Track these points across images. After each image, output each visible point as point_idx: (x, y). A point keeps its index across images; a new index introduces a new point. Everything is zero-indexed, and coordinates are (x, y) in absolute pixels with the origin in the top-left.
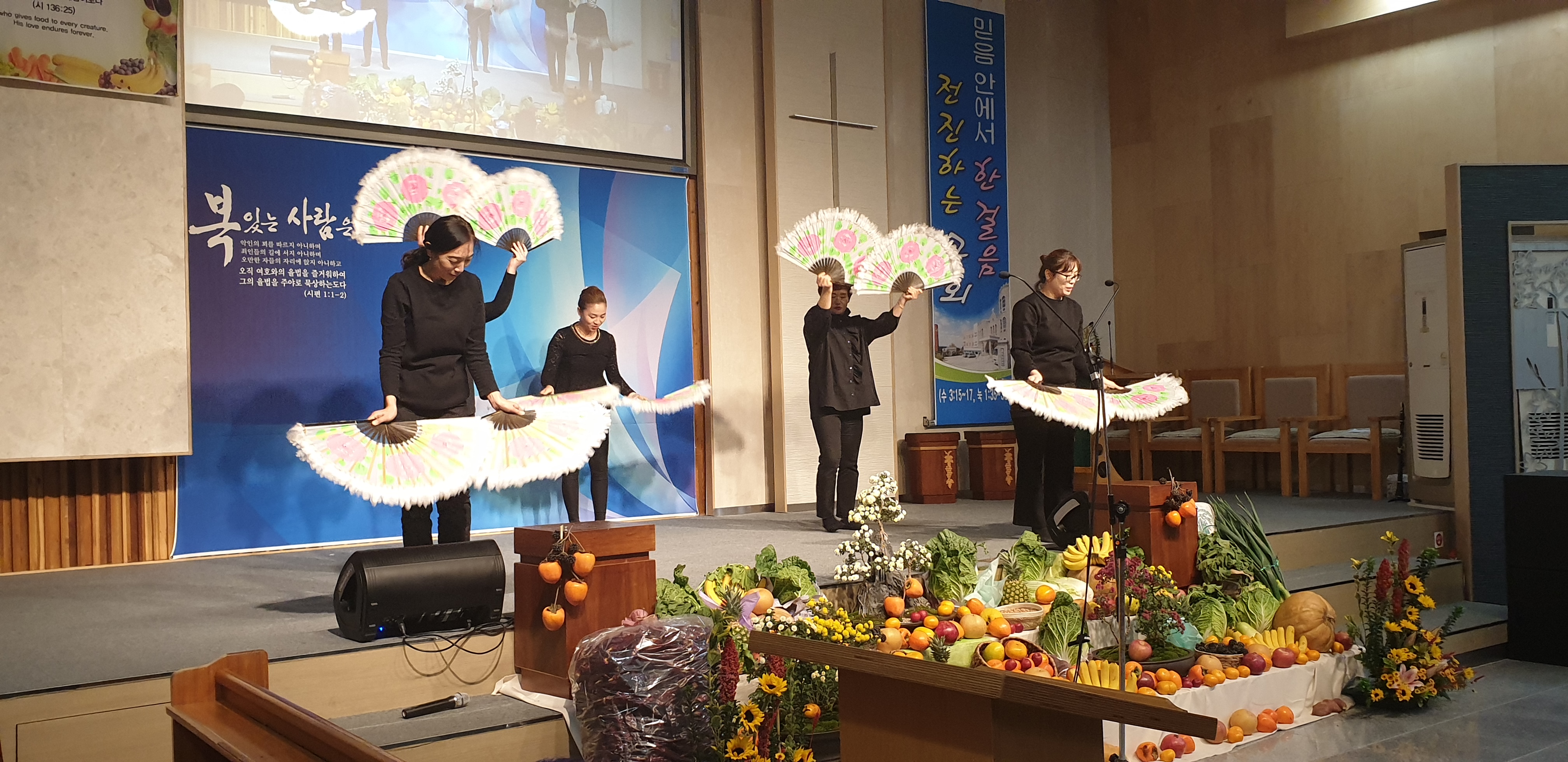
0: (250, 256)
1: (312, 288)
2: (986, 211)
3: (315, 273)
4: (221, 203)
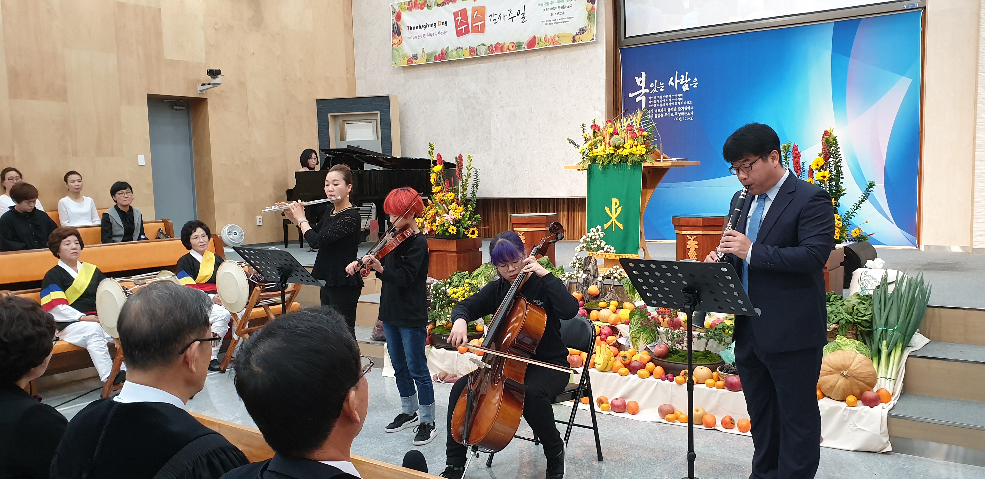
0: (652, 104)
1: (678, 116)
3: (679, 109)
4: (641, 81)
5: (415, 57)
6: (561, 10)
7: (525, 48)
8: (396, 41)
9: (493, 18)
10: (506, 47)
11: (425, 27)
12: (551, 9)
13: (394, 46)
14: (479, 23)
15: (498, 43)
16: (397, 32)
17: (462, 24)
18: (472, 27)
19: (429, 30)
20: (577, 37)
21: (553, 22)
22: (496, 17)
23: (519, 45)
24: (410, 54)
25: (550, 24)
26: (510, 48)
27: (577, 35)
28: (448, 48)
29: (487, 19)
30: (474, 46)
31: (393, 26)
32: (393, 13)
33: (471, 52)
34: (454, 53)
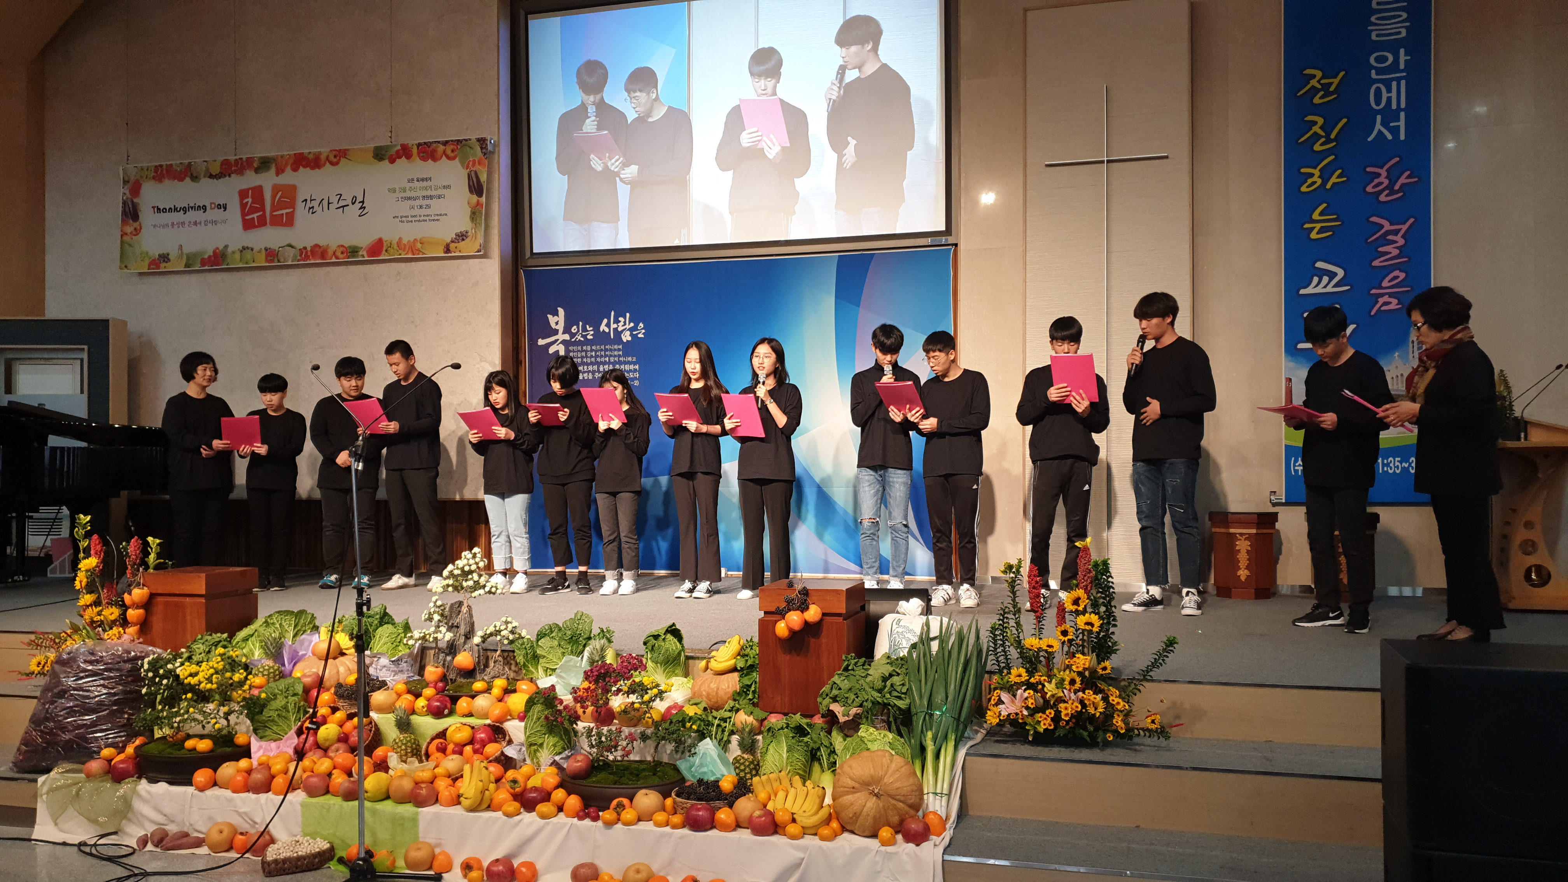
2: (1387, 226)
4: (557, 321)
5: (165, 258)
6: (429, 202)
7: (363, 256)
8: (129, 229)
9: (309, 205)
10: (330, 252)
11: (185, 210)
12: (409, 198)
13: (126, 238)
14: (284, 212)
15: (316, 246)
16: (131, 213)
17: (253, 210)
18: (272, 215)
19: (192, 215)
20: (452, 246)
21: (413, 219)
22: (315, 204)
23: (354, 251)
24: (155, 253)
25: (408, 222)
26: (339, 254)
27: (452, 242)
28: (226, 247)
29: (300, 206)
30: (274, 245)
31: (124, 203)
32: (125, 182)
33: (267, 256)
34: (237, 256)
